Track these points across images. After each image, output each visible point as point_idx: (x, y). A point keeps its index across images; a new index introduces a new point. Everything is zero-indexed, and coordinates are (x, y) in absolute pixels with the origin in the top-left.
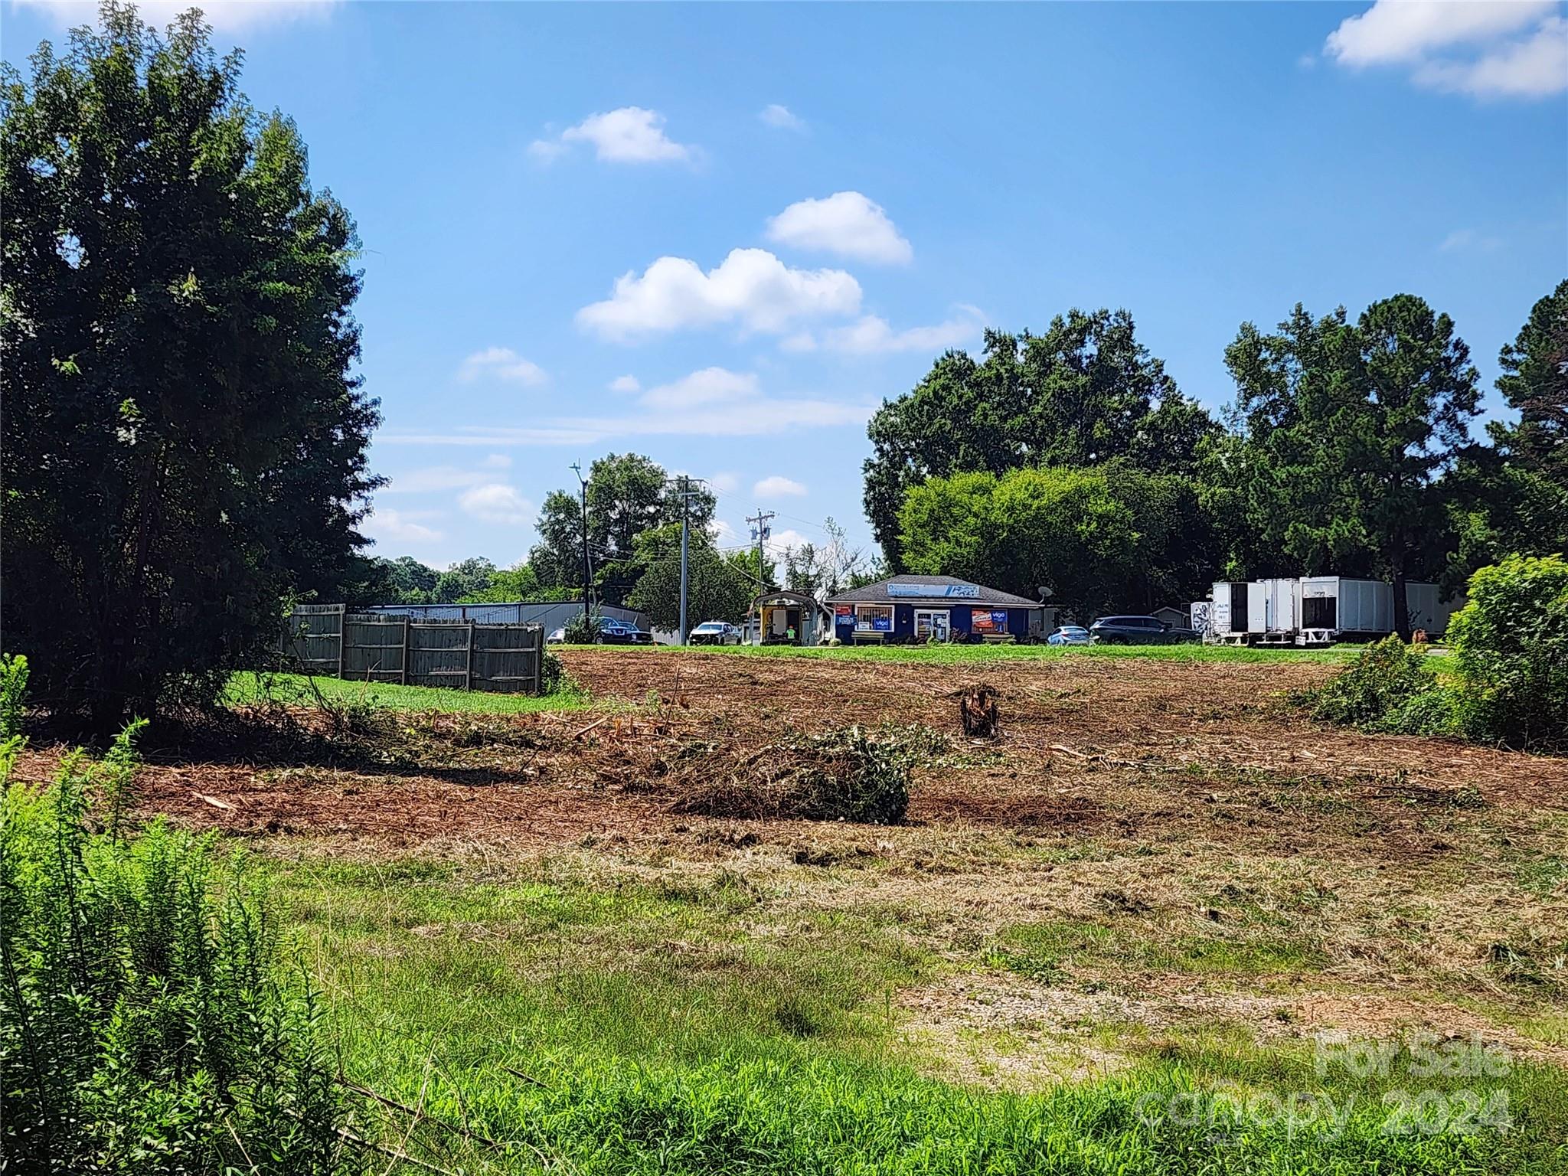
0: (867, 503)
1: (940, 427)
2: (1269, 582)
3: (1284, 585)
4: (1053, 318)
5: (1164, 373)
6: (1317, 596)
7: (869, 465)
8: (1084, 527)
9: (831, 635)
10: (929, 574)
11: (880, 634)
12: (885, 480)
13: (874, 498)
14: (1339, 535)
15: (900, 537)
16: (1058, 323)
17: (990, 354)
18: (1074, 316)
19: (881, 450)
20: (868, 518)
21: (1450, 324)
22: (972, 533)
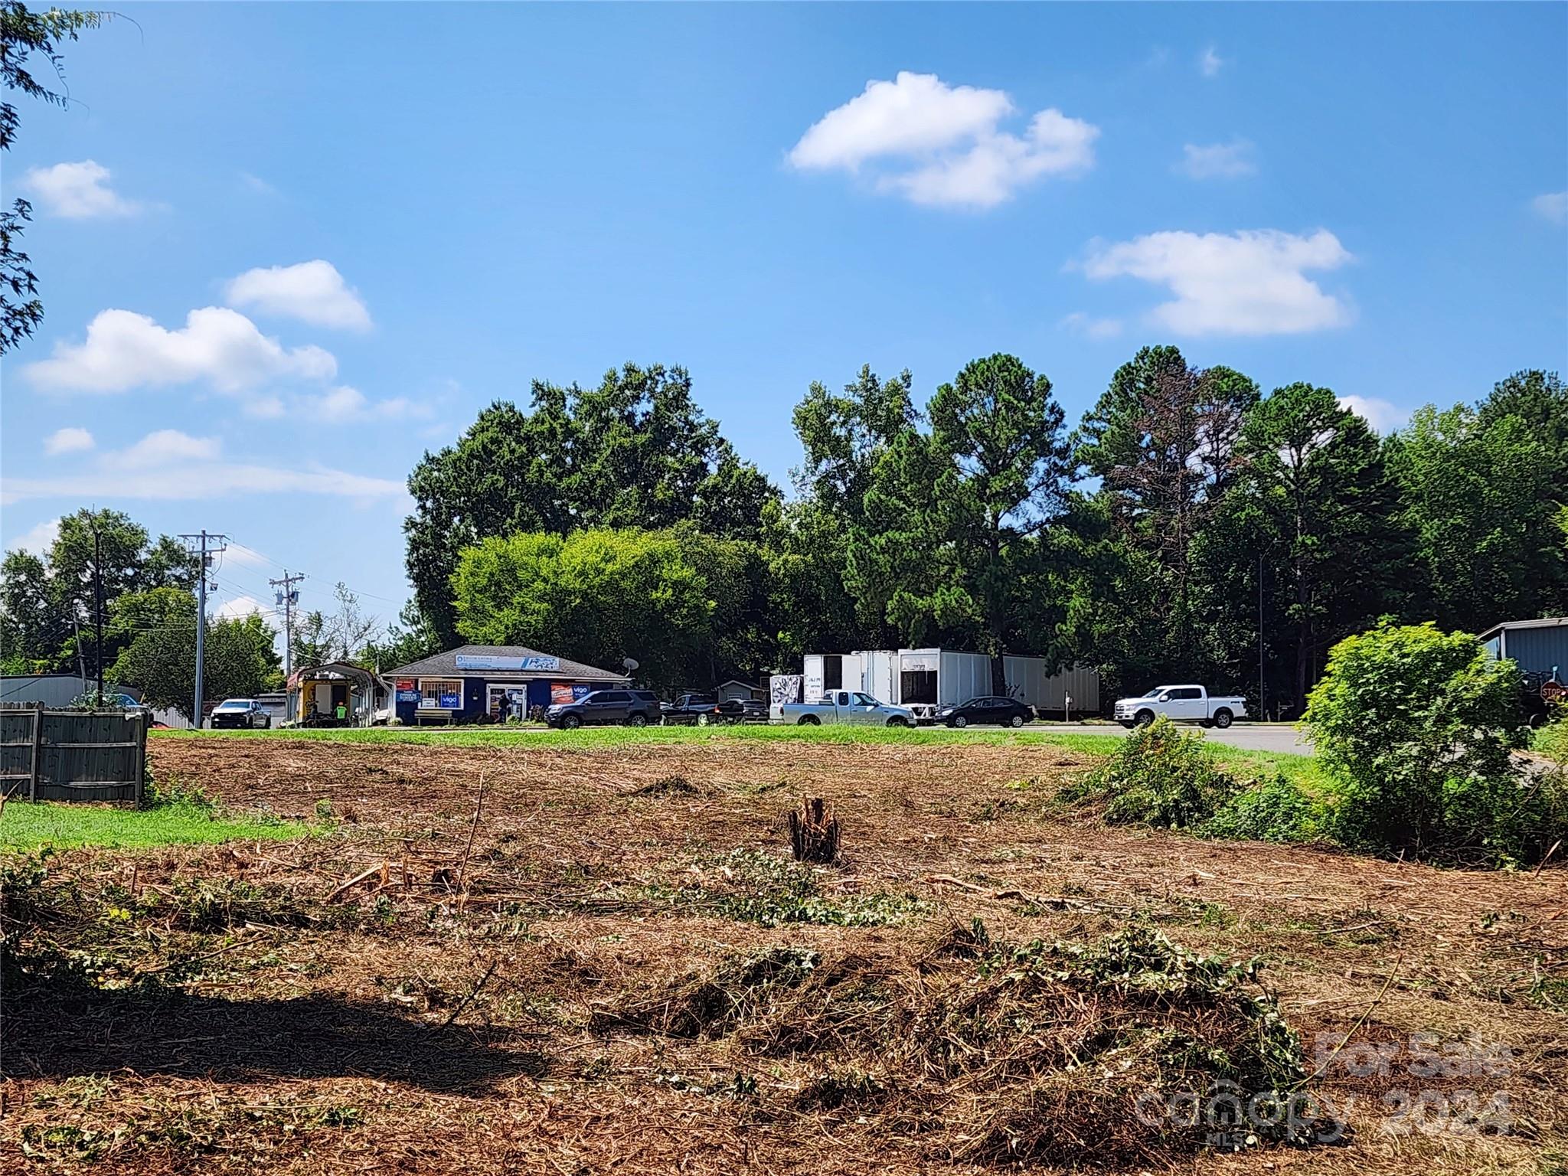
0: (411, 565)
1: (493, 483)
2: (865, 654)
3: (882, 658)
4: (606, 372)
5: (719, 435)
6: (917, 669)
7: (411, 524)
8: (659, 595)
9: (390, 712)
10: (492, 644)
11: (447, 712)
12: (430, 541)
13: (417, 559)
14: (946, 604)
15: (455, 604)
16: (612, 378)
17: (537, 408)
18: (630, 370)
19: (423, 507)
20: (411, 582)
21: (1048, 386)
22: (541, 598)
